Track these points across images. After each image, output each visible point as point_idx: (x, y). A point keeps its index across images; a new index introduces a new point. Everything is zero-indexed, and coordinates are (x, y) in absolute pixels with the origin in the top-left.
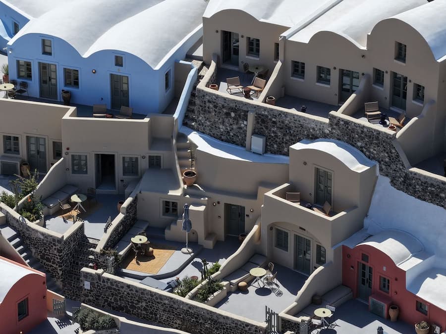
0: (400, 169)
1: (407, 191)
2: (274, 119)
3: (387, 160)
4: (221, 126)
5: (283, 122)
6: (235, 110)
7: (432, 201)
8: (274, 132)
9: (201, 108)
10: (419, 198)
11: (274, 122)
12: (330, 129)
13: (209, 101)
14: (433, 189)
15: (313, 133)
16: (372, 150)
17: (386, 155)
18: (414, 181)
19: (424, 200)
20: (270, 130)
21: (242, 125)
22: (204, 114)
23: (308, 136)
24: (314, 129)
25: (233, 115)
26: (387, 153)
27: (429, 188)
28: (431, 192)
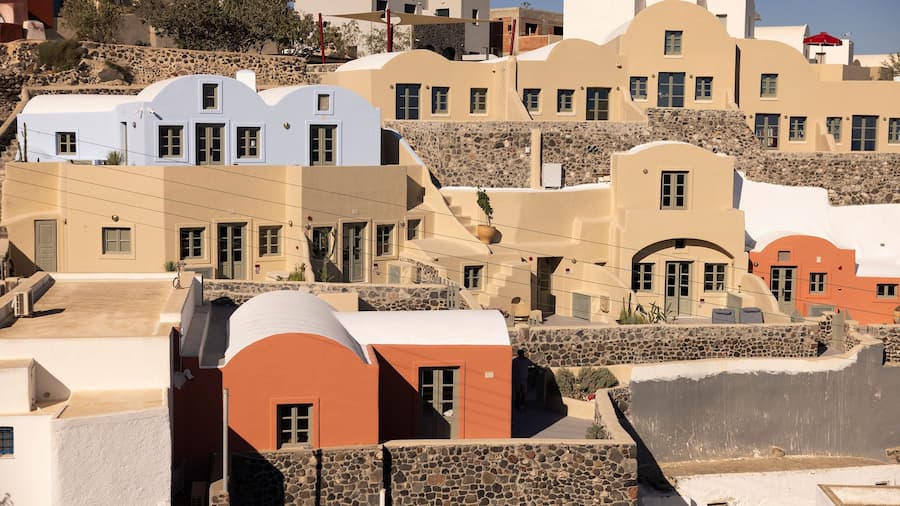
0: (758, 154)
1: (770, 179)
2: (568, 136)
3: (738, 146)
4: (489, 166)
5: (581, 137)
6: (509, 136)
7: (805, 183)
8: (569, 155)
9: (451, 150)
10: (788, 184)
11: (569, 141)
12: (650, 129)
13: (467, 135)
14: (806, 167)
15: (626, 140)
16: (714, 140)
17: (737, 140)
18: (778, 164)
19: (796, 184)
20: (564, 153)
21: (522, 156)
22: (457, 157)
23: (619, 147)
24: (626, 136)
25: (507, 144)
26: (738, 137)
27: (801, 167)
28: (804, 172)
